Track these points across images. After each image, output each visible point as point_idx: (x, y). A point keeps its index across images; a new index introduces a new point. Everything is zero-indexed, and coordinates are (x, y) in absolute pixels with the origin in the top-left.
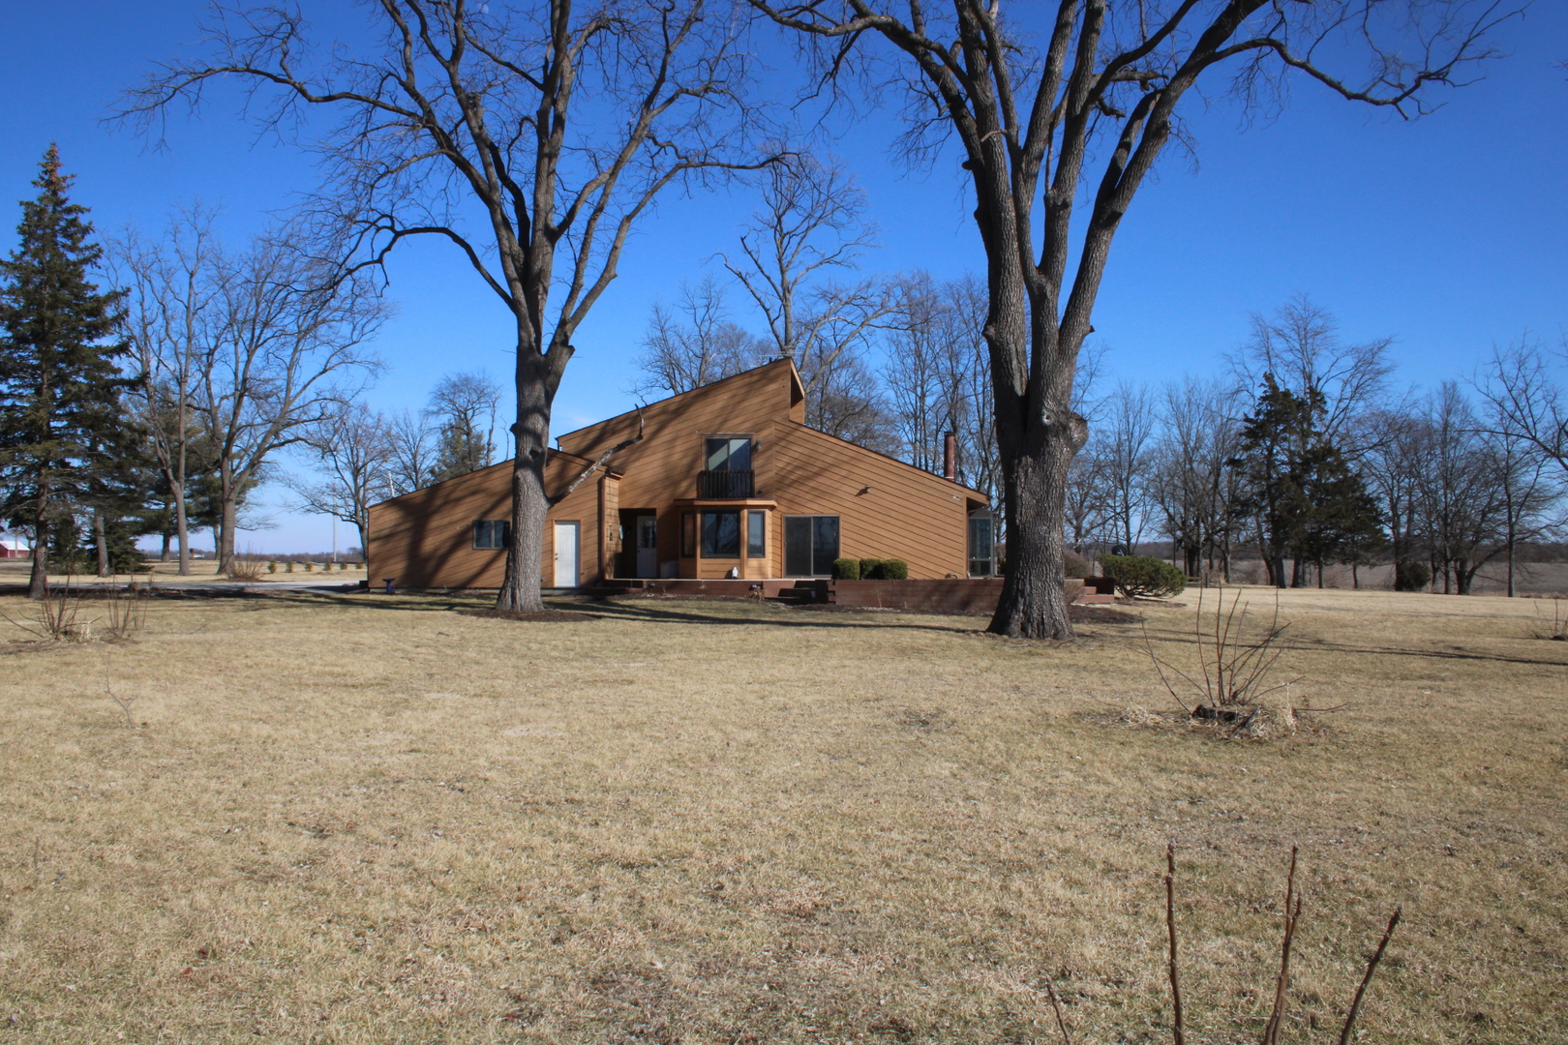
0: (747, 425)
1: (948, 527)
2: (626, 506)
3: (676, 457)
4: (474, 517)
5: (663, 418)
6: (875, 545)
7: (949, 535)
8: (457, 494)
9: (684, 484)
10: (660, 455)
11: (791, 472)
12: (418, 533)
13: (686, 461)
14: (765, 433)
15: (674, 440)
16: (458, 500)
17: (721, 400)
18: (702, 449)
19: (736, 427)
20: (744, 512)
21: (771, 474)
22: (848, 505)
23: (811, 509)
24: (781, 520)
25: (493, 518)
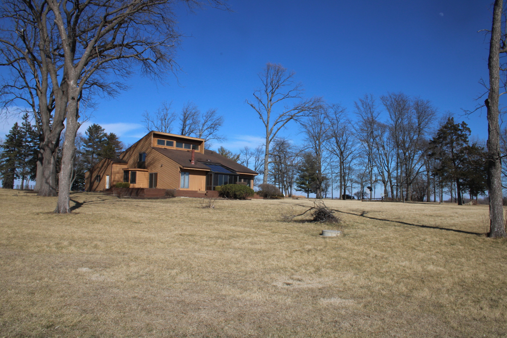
1: (175, 175)
3: (135, 158)
4: (97, 174)
5: (134, 149)
6: (163, 181)
7: (176, 178)
9: (136, 165)
10: (133, 158)
11: (151, 161)
12: (91, 177)
15: (135, 154)
16: (96, 170)
18: (139, 156)
19: (144, 150)
20: (130, 172)
21: (148, 162)
22: (159, 170)
23: (154, 171)
24: (149, 174)
25: (99, 175)
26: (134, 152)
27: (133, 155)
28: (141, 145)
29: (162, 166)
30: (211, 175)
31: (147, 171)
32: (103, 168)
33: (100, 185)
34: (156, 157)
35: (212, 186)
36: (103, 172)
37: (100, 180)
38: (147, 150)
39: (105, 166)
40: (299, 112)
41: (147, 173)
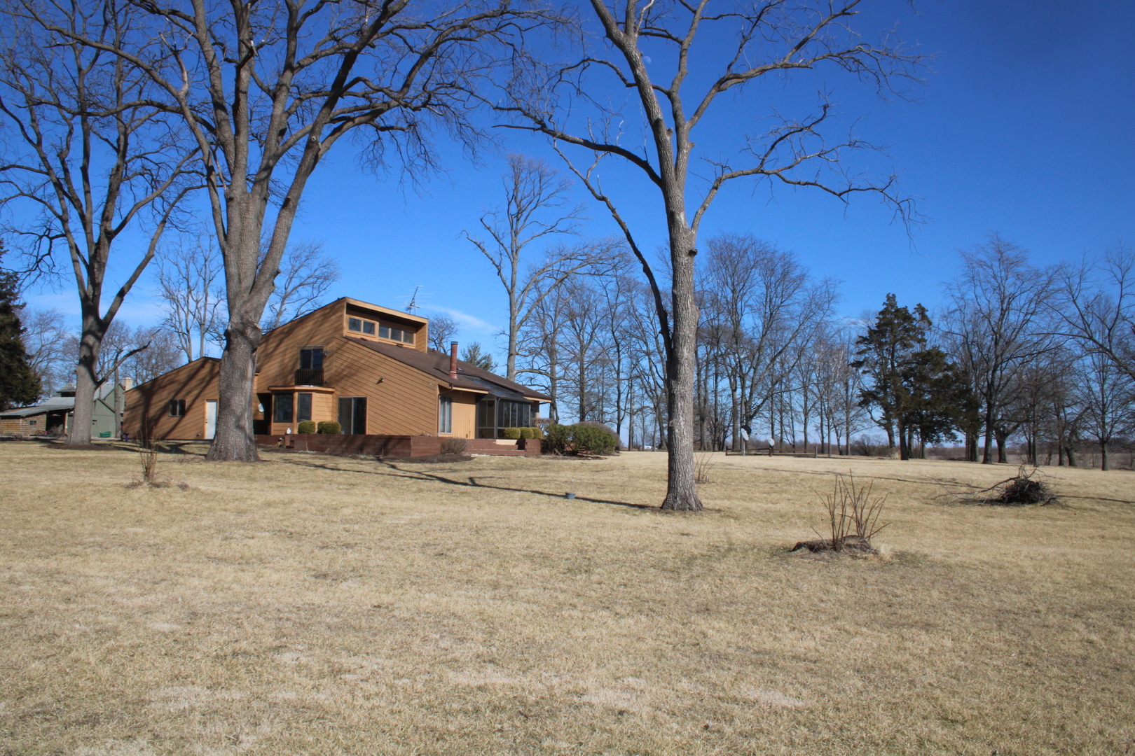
0: (322, 340)
1: (427, 404)
2: (261, 392)
3: (286, 361)
4: (170, 398)
5: (281, 336)
6: (386, 415)
7: (427, 409)
8: (163, 384)
9: (290, 377)
10: (279, 360)
11: (343, 370)
12: (147, 405)
13: (291, 363)
14: (331, 345)
15: (286, 350)
16: (165, 387)
17: (309, 325)
18: (299, 356)
19: (317, 342)
20: (296, 395)
21: (333, 371)
22: (372, 390)
23: (353, 393)
24: (336, 401)
25: (179, 398)
26: (282, 345)
27: (277, 352)
28: (308, 329)
29: (380, 381)
30: (491, 404)
31: (331, 393)
32: (194, 383)
33: (180, 425)
34: (363, 361)
35: (496, 428)
36: (195, 392)
37: (183, 413)
38: (328, 342)
39: (203, 379)
40: (581, 266)
41: (330, 396)
